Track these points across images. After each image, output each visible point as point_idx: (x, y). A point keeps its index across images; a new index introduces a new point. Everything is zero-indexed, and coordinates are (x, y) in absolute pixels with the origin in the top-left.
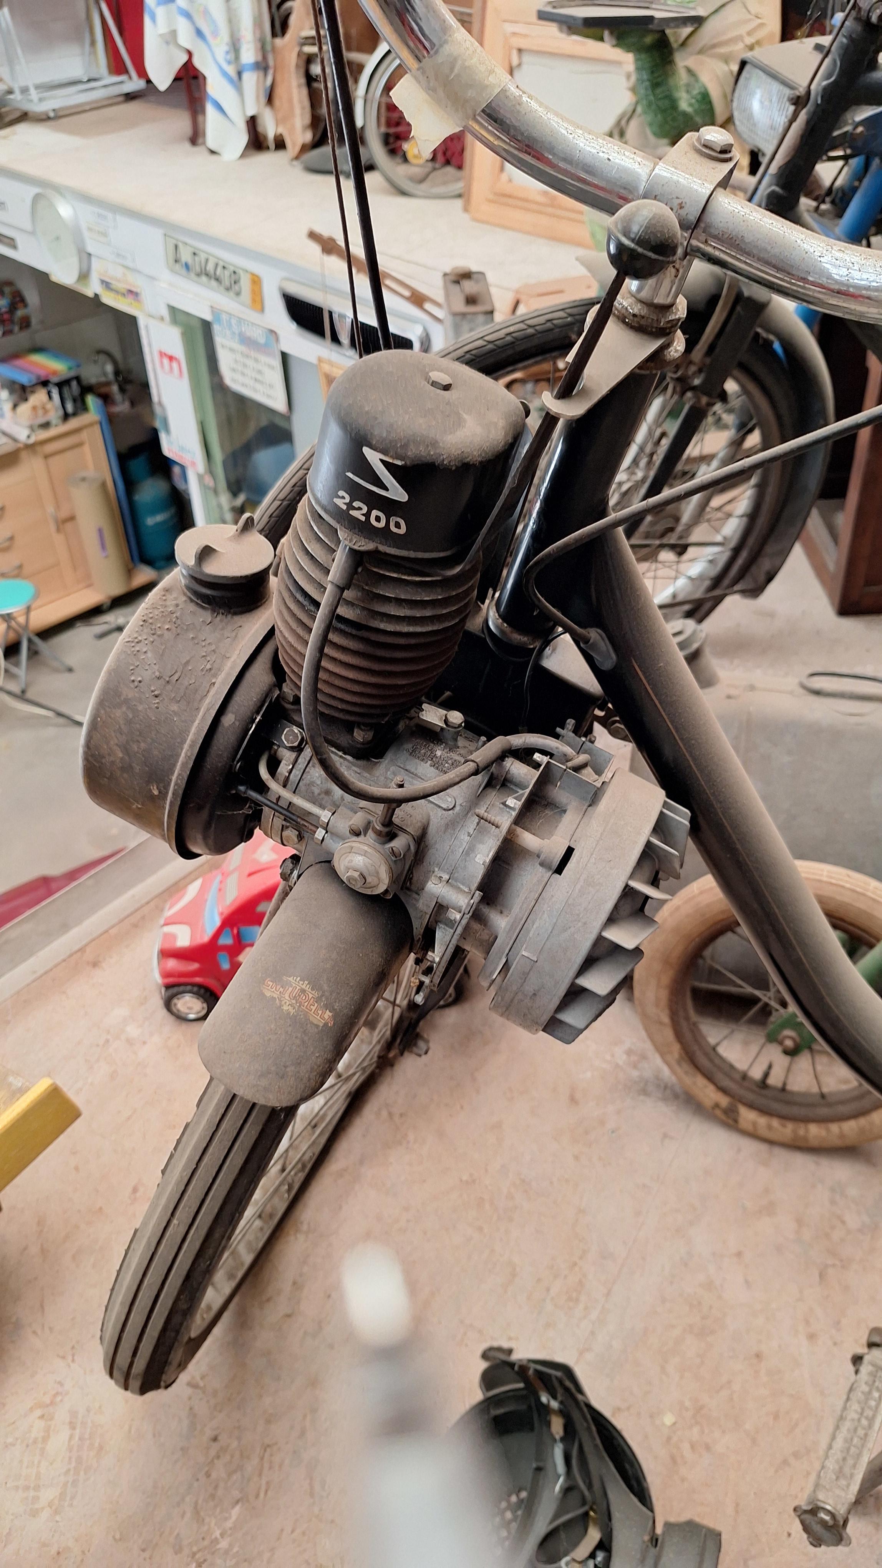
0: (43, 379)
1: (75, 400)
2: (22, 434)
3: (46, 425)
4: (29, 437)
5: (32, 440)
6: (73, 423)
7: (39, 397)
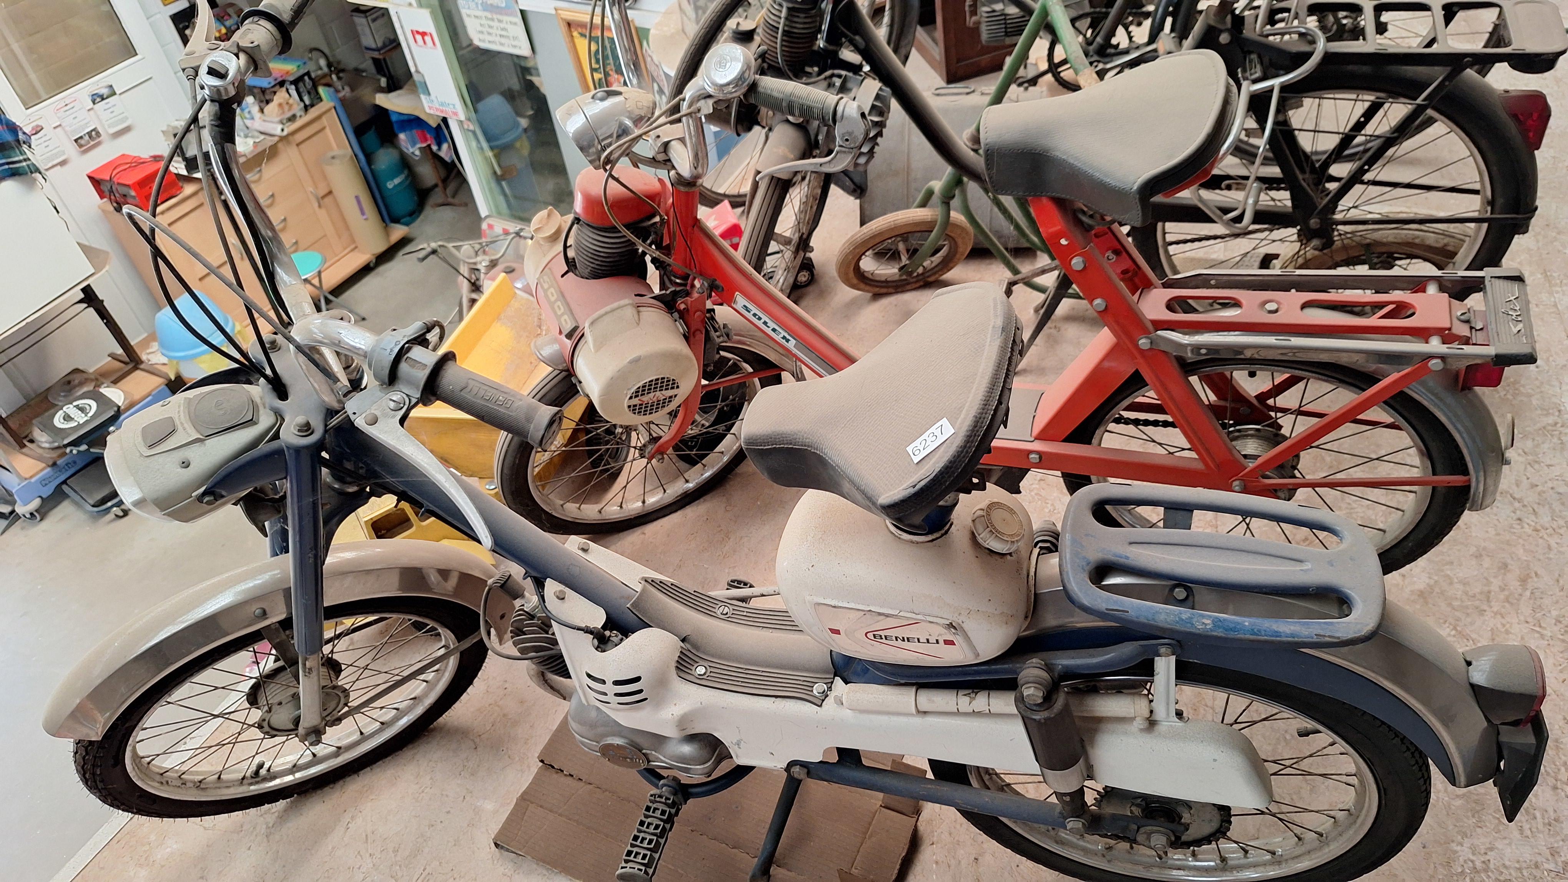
0: (280, 79)
1: (309, 93)
2: (277, 130)
3: (292, 119)
4: (283, 130)
5: (285, 133)
6: (313, 112)
7: (281, 96)
